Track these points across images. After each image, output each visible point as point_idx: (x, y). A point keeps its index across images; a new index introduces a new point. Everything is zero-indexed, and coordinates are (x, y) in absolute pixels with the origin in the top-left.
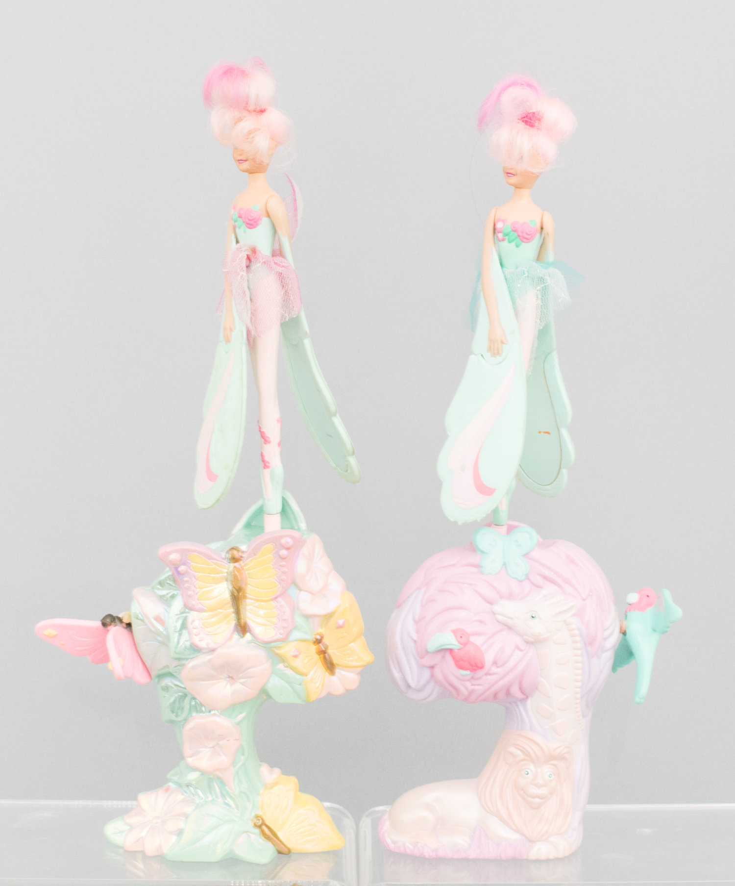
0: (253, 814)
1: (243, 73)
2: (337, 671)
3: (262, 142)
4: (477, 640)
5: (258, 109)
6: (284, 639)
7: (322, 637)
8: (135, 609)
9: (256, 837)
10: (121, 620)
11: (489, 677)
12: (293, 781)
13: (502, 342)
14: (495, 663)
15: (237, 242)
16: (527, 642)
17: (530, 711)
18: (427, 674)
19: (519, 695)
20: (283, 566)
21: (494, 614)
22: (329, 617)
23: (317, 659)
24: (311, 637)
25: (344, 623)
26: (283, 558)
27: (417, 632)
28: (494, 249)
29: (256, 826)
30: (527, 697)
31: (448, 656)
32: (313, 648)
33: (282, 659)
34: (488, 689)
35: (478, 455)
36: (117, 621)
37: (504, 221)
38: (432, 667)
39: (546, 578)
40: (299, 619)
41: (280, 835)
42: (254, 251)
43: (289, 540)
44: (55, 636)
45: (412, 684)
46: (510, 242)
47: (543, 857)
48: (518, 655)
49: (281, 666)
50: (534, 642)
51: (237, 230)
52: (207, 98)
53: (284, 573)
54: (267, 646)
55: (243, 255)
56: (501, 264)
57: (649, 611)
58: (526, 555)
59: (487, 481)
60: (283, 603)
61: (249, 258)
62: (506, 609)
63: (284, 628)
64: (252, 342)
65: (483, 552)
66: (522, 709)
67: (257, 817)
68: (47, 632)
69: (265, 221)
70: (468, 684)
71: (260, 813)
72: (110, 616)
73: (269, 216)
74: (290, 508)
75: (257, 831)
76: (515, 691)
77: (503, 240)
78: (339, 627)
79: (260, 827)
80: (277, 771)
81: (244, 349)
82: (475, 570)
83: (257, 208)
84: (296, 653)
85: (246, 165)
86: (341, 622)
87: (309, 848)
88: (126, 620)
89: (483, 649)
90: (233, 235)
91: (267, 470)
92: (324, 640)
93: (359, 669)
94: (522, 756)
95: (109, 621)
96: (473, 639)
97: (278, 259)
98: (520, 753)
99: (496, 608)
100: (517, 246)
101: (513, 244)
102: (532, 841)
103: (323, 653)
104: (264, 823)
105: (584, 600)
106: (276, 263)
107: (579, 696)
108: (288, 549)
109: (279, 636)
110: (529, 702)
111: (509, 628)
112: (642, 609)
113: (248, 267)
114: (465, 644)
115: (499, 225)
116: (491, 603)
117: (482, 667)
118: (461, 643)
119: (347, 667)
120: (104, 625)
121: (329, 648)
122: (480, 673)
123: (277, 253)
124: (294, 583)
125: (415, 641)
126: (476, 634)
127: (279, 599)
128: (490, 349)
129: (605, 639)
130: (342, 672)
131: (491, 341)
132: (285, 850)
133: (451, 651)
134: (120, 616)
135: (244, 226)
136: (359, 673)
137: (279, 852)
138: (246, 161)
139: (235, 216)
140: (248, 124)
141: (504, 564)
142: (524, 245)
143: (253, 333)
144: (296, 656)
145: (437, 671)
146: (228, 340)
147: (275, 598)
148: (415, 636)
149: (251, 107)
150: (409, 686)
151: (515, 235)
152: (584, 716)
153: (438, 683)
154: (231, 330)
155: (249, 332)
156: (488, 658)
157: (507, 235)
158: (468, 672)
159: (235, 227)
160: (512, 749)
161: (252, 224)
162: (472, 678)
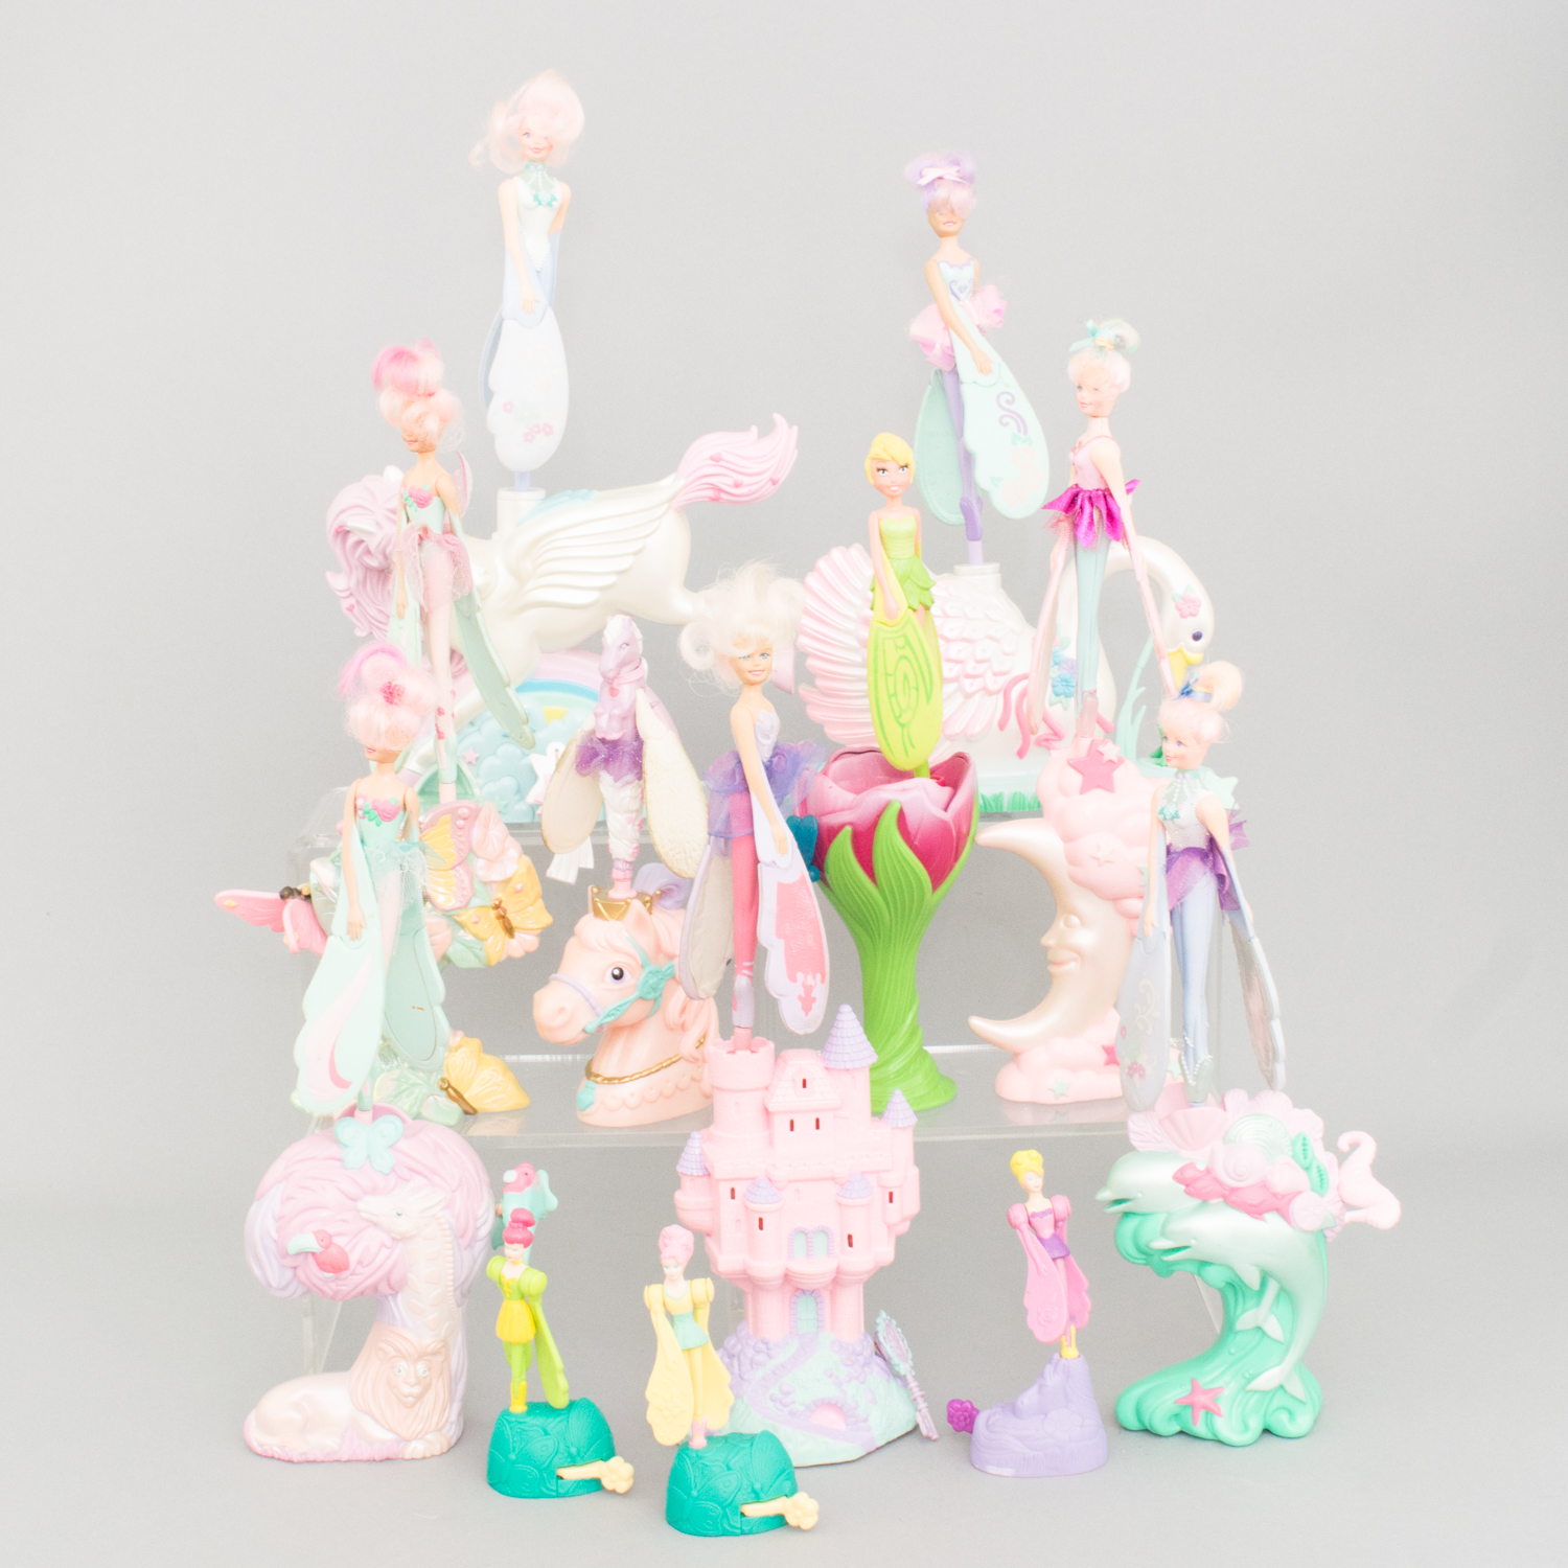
0: (439, 1077)
1: (413, 358)
2: (516, 934)
3: (432, 425)
4: (339, 1241)
5: (427, 393)
6: (466, 906)
7: (500, 902)
8: (313, 879)
9: (443, 1099)
10: (300, 893)
11: (354, 1277)
12: (475, 1043)
13: (361, 926)
14: (360, 1262)
15: (408, 520)
16: (394, 1239)
17: (400, 1306)
18: (289, 1274)
19: (388, 1291)
20: (460, 836)
21: (358, 1211)
22: (507, 881)
23: (498, 926)
24: (491, 903)
25: (522, 888)
26: (461, 828)
27: (277, 1232)
28: (355, 826)
29: (442, 1088)
30: (397, 1292)
31: (311, 1259)
32: (493, 913)
33: (462, 926)
34: (355, 1288)
35: (334, 1046)
36: (295, 893)
37: (365, 798)
38: (295, 1268)
39: (412, 1170)
40: (477, 886)
41: (466, 1096)
42: (425, 530)
43: (466, 810)
44: (235, 907)
45: (274, 1284)
46: (370, 820)
47: (419, 1456)
48: (385, 1252)
49: (462, 932)
50: (400, 1239)
51: (408, 508)
52: (378, 381)
53: (461, 842)
54: (448, 914)
55: (415, 536)
56: (362, 841)
57: (528, 1190)
58: (391, 1147)
59: (343, 1073)
60: (461, 871)
61: (421, 538)
62: (371, 1206)
63: (463, 896)
64: (425, 618)
65: (346, 1146)
66: (392, 1304)
67: (443, 1080)
68: (227, 903)
69: (435, 501)
70: (333, 1285)
71: (446, 1076)
72: (288, 888)
73: (439, 495)
74: (466, 778)
75: (444, 1093)
76: (384, 1288)
77: (364, 818)
78: (518, 892)
79: (446, 1089)
80: (460, 1034)
81: (418, 627)
82: (338, 1163)
83: (427, 488)
84: (476, 920)
85: (416, 446)
86: (519, 887)
87: (496, 1108)
88: (305, 893)
89: (347, 1249)
90: (404, 512)
91: (441, 741)
92: (503, 905)
93: (539, 932)
94: (394, 1353)
95: (289, 893)
96: (335, 1240)
97: (449, 537)
98: (392, 1349)
99: (360, 1205)
100: (378, 825)
101: (373, 823)
102: (408, 1441)
103: (503, 918)
104: (449, 1086)
105: (454, 1191)
106: (446, 541)
107: (451, 1289)
108: (465, 819)
109: (459, 904)
110: (399, 1296)
111: (375, 1224)
112: (520, 1189)
113: (420, 544)
114: (327, 1248)
115: (360, 802)
116: (354, 1200)
117: (347, 1268)
118: (321, 1246)
119: (526, 930)
120: (282, 897)
121: (508, 912)
122: (344, 1274)
123: (449, 530)
124: (471, 850)
125: (275, 1241)
126: (339, 1234)
127: (458, 868)
128: (348, 932)
129: (478, 1229)
130: (522, 935)
131: (351, 925)
132: (471, 1111)
133: (313, 1254)
134: (299, 888)
135: (415, 504)
136: (538, 935)
137: (466, 1113)
138: (416, 441)
139: (406, 495)
140: (416, 409)
141: (369, 1156)
142: (385, 824)
143: (426, 609)
144: (476, 923)
145: (300, 1273)
146: (401, 616)
147: (454, 868)
148: (275, 1235)
149: (421, 391)
150: (270, 1285)
151: (376, 812)
152: (459, 1306)
153: (301, 1282)
154: (404, 607)
155: (422, 609)
156: (353, 1259)
157: (368, 813)
158: (331, 1275)
159: (405, 506)
160: (383, 1345)
161: (423, 502)
162: (337, 1278)
